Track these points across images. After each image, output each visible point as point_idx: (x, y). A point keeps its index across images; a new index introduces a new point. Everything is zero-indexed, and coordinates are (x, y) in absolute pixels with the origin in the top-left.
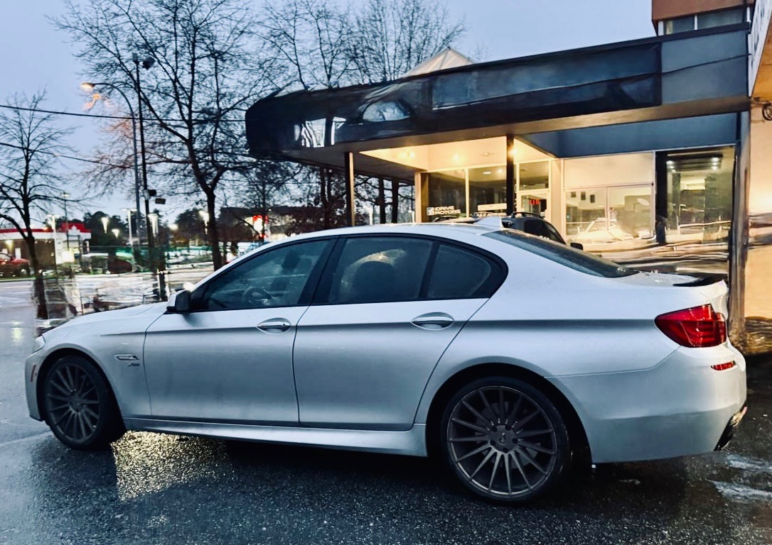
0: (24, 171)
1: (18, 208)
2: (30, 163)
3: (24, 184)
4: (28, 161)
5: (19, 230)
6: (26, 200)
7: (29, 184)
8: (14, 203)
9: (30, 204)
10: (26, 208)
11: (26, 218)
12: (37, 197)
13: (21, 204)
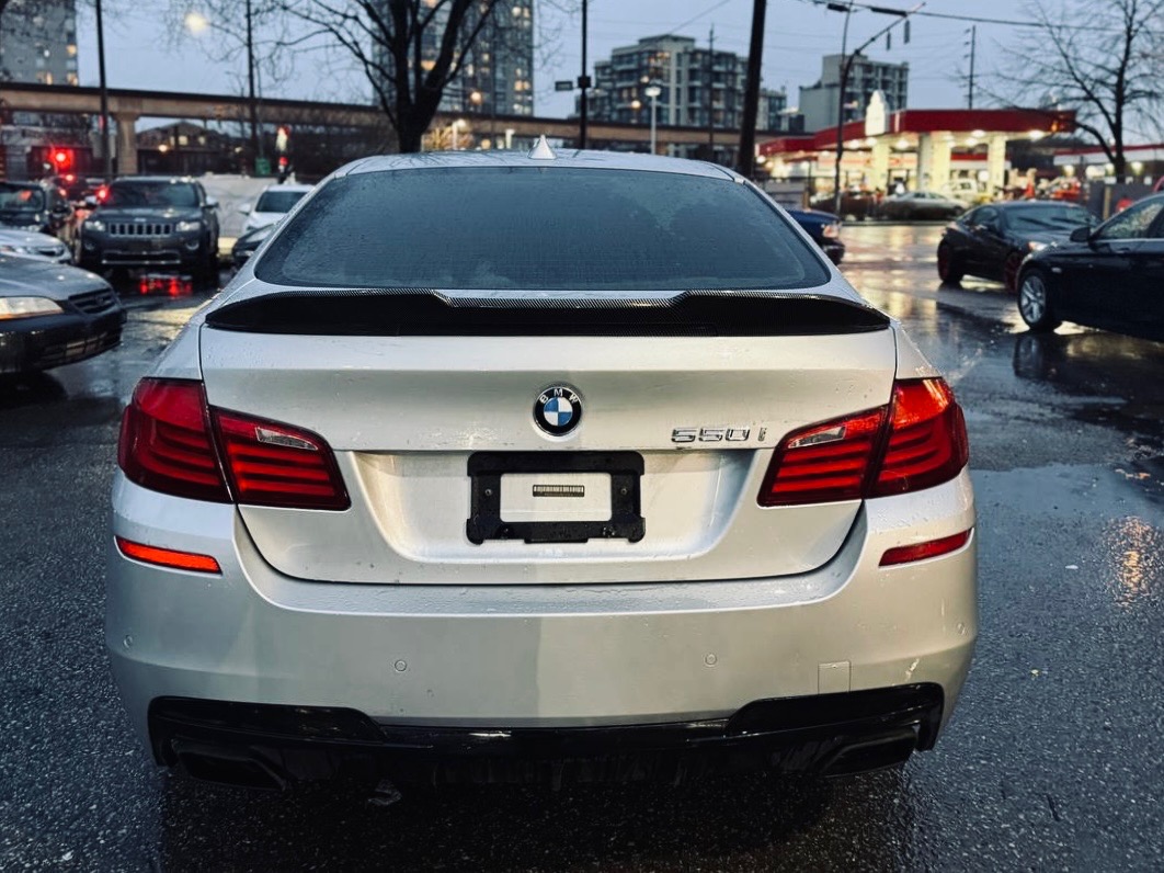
0: (1122, 55)
1: (1105, 113)
2: (1135, 41)
3: (1120, 73)
4: (1130, 39)
5: (1104, 147)
6: (1120, 100)
7: (1127, 76)
8: (1101, 106)
9: (1126, 107)
10: (1119, 114)
11: (1117, 129)
12: (1136, 94)
13: (1110, 107)
